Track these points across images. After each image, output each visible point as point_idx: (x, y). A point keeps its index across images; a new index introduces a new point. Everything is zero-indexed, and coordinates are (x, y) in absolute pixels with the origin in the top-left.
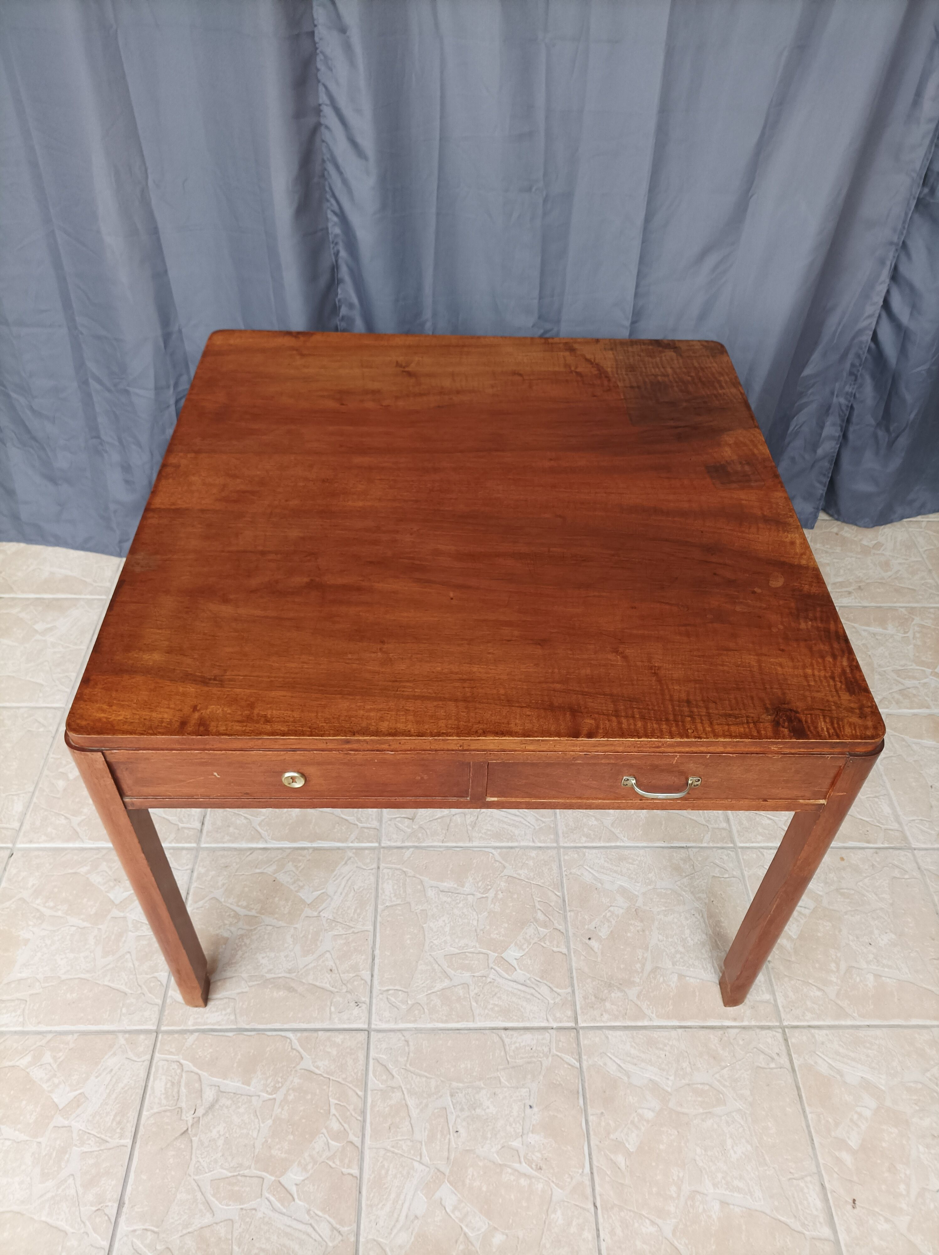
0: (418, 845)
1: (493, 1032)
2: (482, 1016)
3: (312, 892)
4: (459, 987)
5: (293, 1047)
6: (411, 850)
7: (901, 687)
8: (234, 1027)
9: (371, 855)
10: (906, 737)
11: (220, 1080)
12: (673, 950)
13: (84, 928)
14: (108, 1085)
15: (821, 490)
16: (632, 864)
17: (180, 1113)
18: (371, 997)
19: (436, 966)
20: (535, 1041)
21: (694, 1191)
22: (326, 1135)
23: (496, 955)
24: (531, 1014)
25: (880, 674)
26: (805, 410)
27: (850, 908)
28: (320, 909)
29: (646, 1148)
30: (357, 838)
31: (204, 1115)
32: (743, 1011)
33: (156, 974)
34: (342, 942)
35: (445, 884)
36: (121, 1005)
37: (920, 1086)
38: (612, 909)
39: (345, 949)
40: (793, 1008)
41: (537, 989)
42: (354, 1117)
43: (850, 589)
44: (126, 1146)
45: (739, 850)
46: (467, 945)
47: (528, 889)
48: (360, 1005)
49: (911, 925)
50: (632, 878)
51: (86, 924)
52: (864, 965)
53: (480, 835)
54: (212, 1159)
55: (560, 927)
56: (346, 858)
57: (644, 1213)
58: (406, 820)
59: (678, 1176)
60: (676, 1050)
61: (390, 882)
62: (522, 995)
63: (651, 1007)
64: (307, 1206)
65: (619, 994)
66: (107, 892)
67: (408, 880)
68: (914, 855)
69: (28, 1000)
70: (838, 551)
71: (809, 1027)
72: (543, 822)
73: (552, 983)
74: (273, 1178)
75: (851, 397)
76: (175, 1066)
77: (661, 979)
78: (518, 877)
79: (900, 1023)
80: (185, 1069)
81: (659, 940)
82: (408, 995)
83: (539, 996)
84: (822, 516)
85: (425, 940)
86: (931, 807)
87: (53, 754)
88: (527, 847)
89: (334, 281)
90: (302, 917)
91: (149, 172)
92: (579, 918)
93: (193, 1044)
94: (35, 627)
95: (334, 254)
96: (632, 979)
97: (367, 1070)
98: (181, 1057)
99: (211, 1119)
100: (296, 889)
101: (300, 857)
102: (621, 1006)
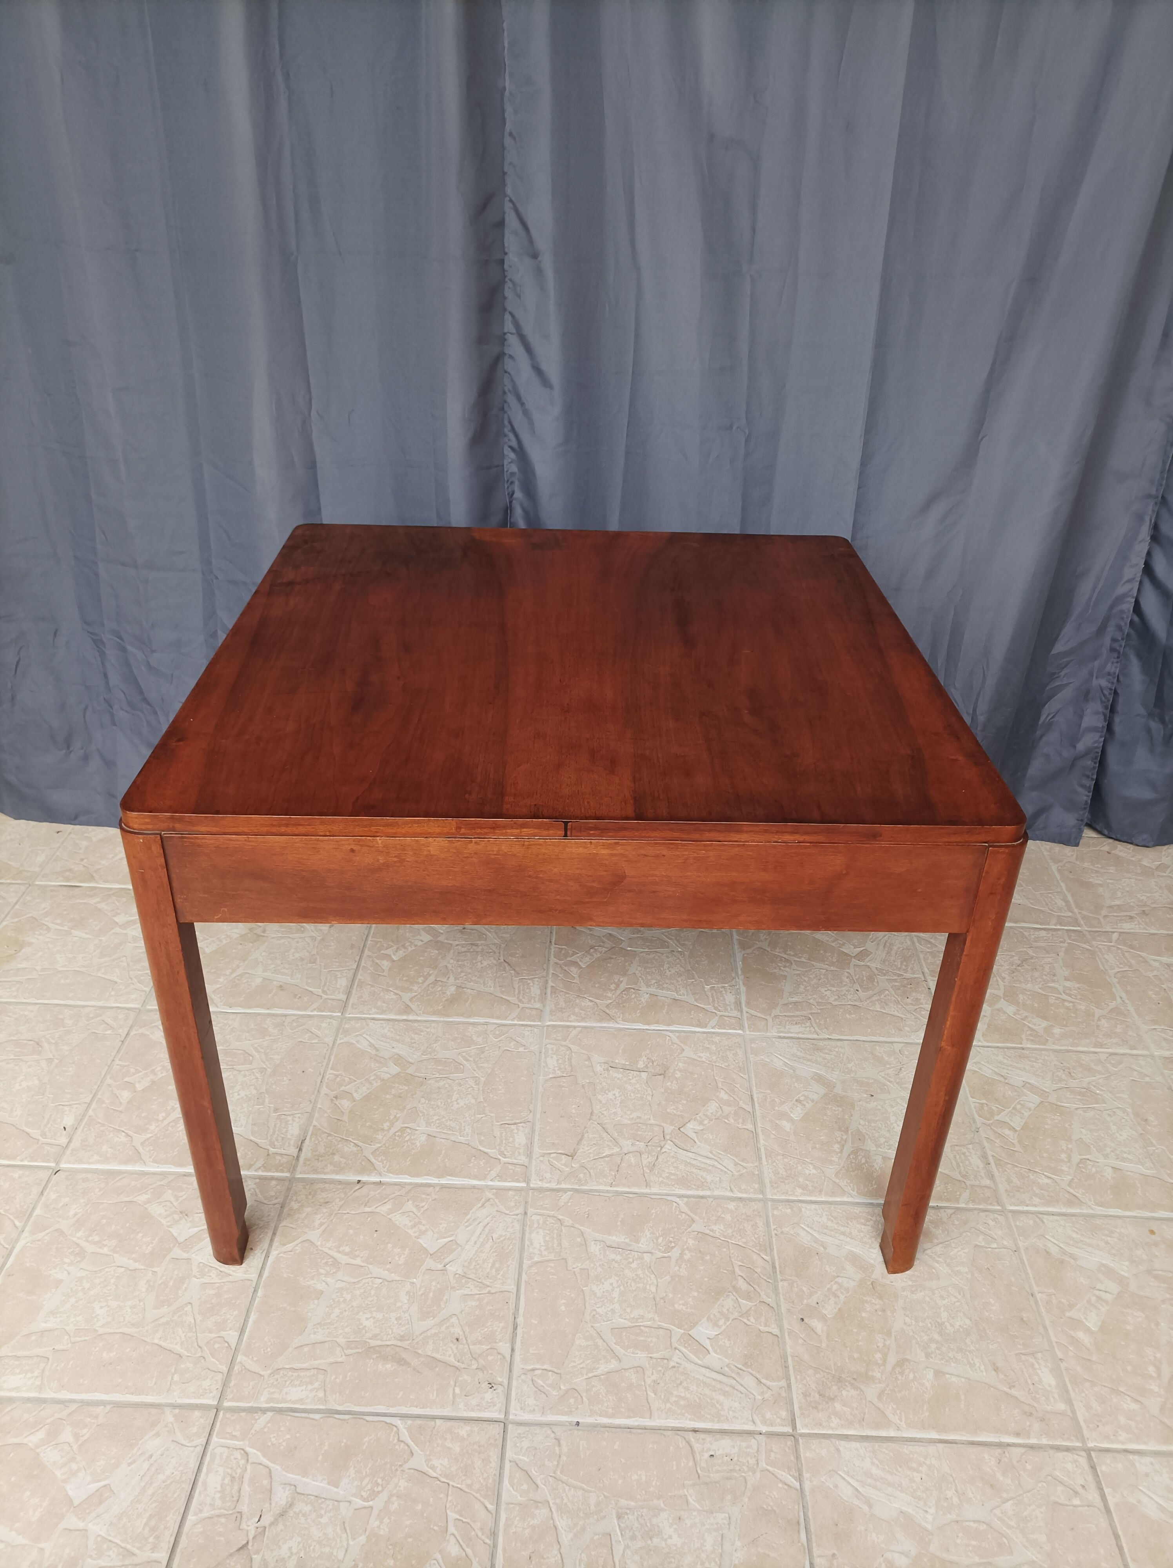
0: (578, 1188)
1: (678, 1435)
2: (662, 1411)
3: (437, 1240)
4: (630, 1370)
5: (401, 1439)
6: (569, 1193)
8: (323, 1407)
9: (516, 1197)
11: (298, 1477)
12: (925, 1338)
13: (135, 1270)
14: (143, 1476)
15: (1084, 796)
17: (239, 1519)
18: (510, 1378)
19: (600, 1342)
20: (736, 1450)
22: (441, 1561)
23: (682, 1331)
24: (730, 1412)
26: (1061, 695)
27: (1168, 1296)
28: (447, 1260)
30: (498, 1176)
31: (272, 1524)
32: (1028, 1423)
33: (223, 1333)
34: (474, 1304)
35: (614, 1238)
36: (173, 1370)
38: (839, 1280)
39: (477, 1313)
40: (1100, 1424)
41: (738, 1379)
42: (481, 1539)
43: (1132, 914)
44: (160, 1562)
45: (1010, 1214)
46: (642, 1317)
47: (725, 1250)
48: (495, 1387)
50: (866, 1243)
51: (138, 1265)
53: (661, 1179)
55: (769, 1300)
56: (483, 1200)
58: (563, 1156)
60: (936, 1471)
61: (541, 1231)
62: (718, 1386)
63: (898, 1412)
65: (853, 1392)
66: (168, 1227)
67: (564, 1231)
69: (51, 1358)
70: (1111, 871)
71: (1126, 1451)
72: (744, 1168)
73: (759, 1372)
75: (1114, 678)
76: (238, 1455)
77: (911, 1376)
78: (711, 1234)
80: (250, 1461)
81: (905, 1324)
82: (561, 1378)
83: (742, 1389)
84: (1088, 833)
85: (585, 1307)
87: (120, 1060)
88: (723, 1198)
90: (423, 1269)
91: (313, 401)
92: (795, 1290)
93: (265, 1427)
94: (116, 919)
95: (508, 494)
96: (870, 1373)
97: (501, 1475)
98: (247, 1443)
99: (282, 1530)
100: (416, 1234)
101: (424, 1196)
102: (857, 1409)
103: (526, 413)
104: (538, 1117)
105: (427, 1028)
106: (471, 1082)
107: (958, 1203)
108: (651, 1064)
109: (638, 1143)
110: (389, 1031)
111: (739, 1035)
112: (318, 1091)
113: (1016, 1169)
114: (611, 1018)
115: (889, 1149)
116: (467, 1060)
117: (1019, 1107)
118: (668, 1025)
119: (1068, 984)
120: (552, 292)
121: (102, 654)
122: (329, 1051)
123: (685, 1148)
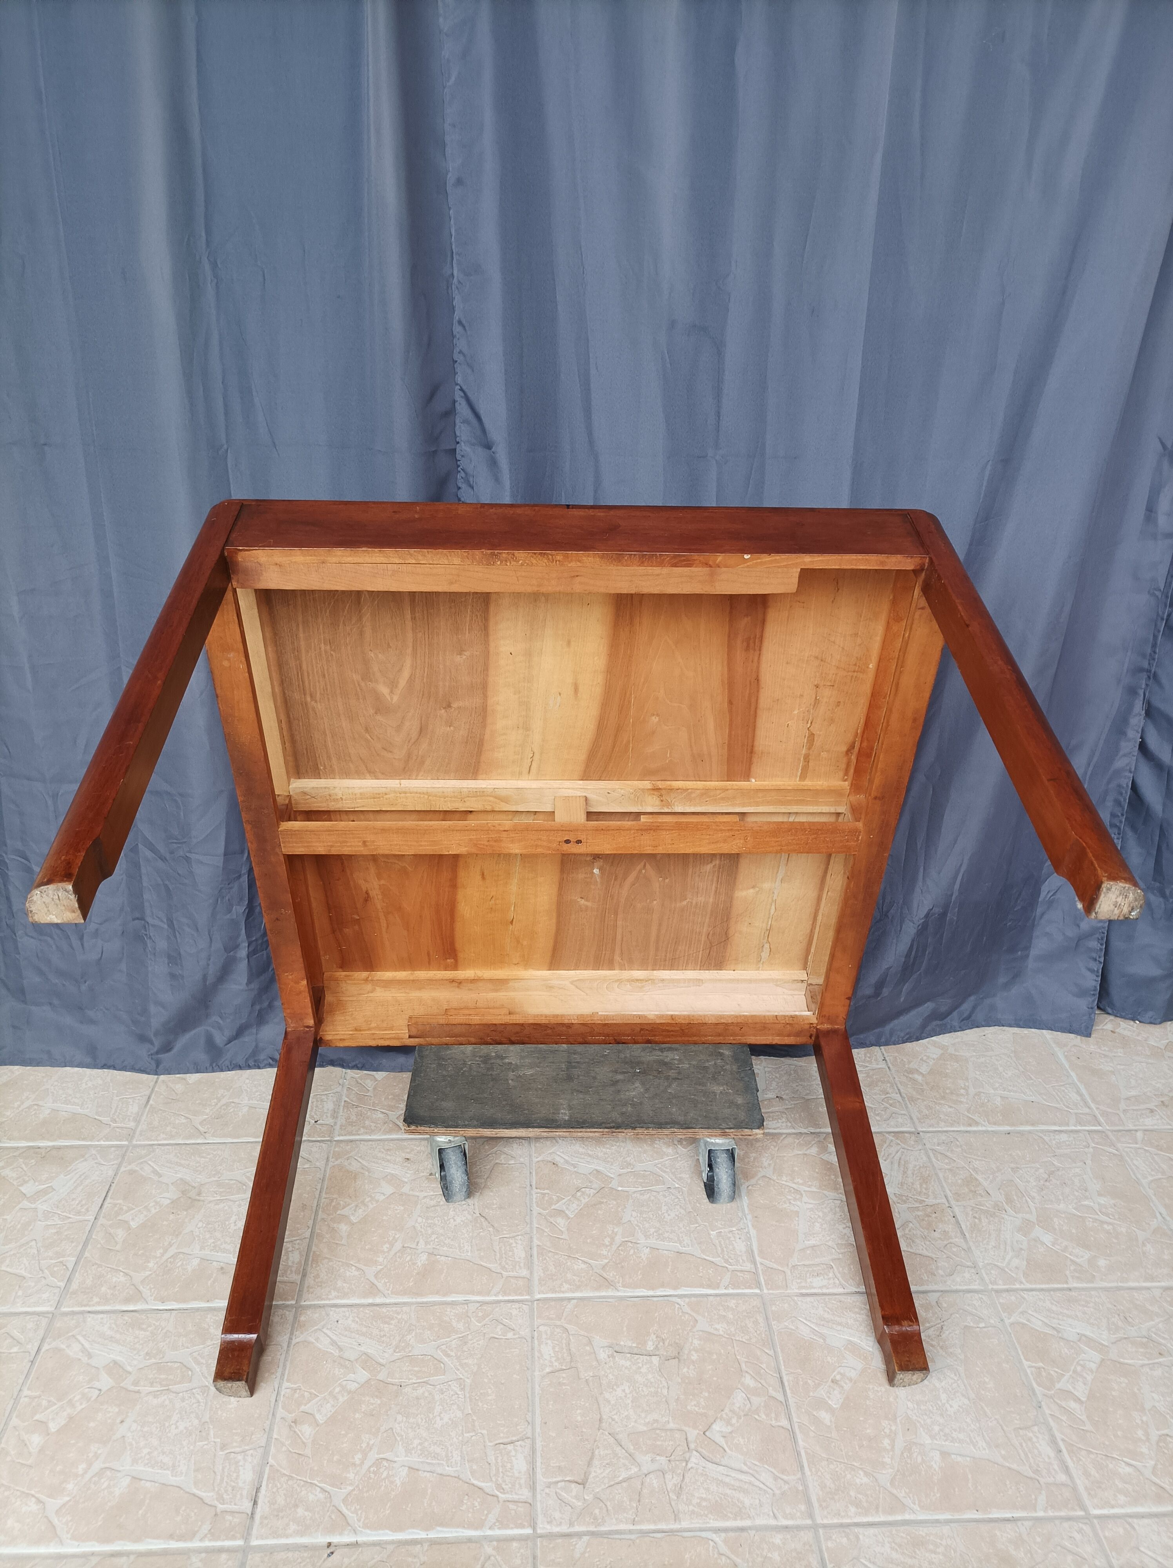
0: (595, 1529)
6: (585, 1539)
9: (522, 1551)
15: (1093, 981)
16: (935, 1553)
30: (498, 1521)
43: (1151, 1106)
45: (1095, 1521)
53: (691, 1507)
56: (482, 1558)
58: (573, 1485)
70: (1121, 1054)
72: (786, 1482)
87: (29, 1389)
88: (767, 1528)
94: (23, 1189)
101: (410, 1559)
104: (538, 1430)
105: (398, 1313)
106: (455, 1387)
107: (1036, 1511)
108: (661, 1344)
109: (658, 1458)
110: (353, 1321)
111: (756, 1295)
113: (1092, 1456)
114: (610, 1284)
115: (946, 1440)
116: (448, 1356)
117: (1079, 1369)
118: (675, 1288)
119: (1102, 1200)
122: (283, 1356)
123: (714, 1459)
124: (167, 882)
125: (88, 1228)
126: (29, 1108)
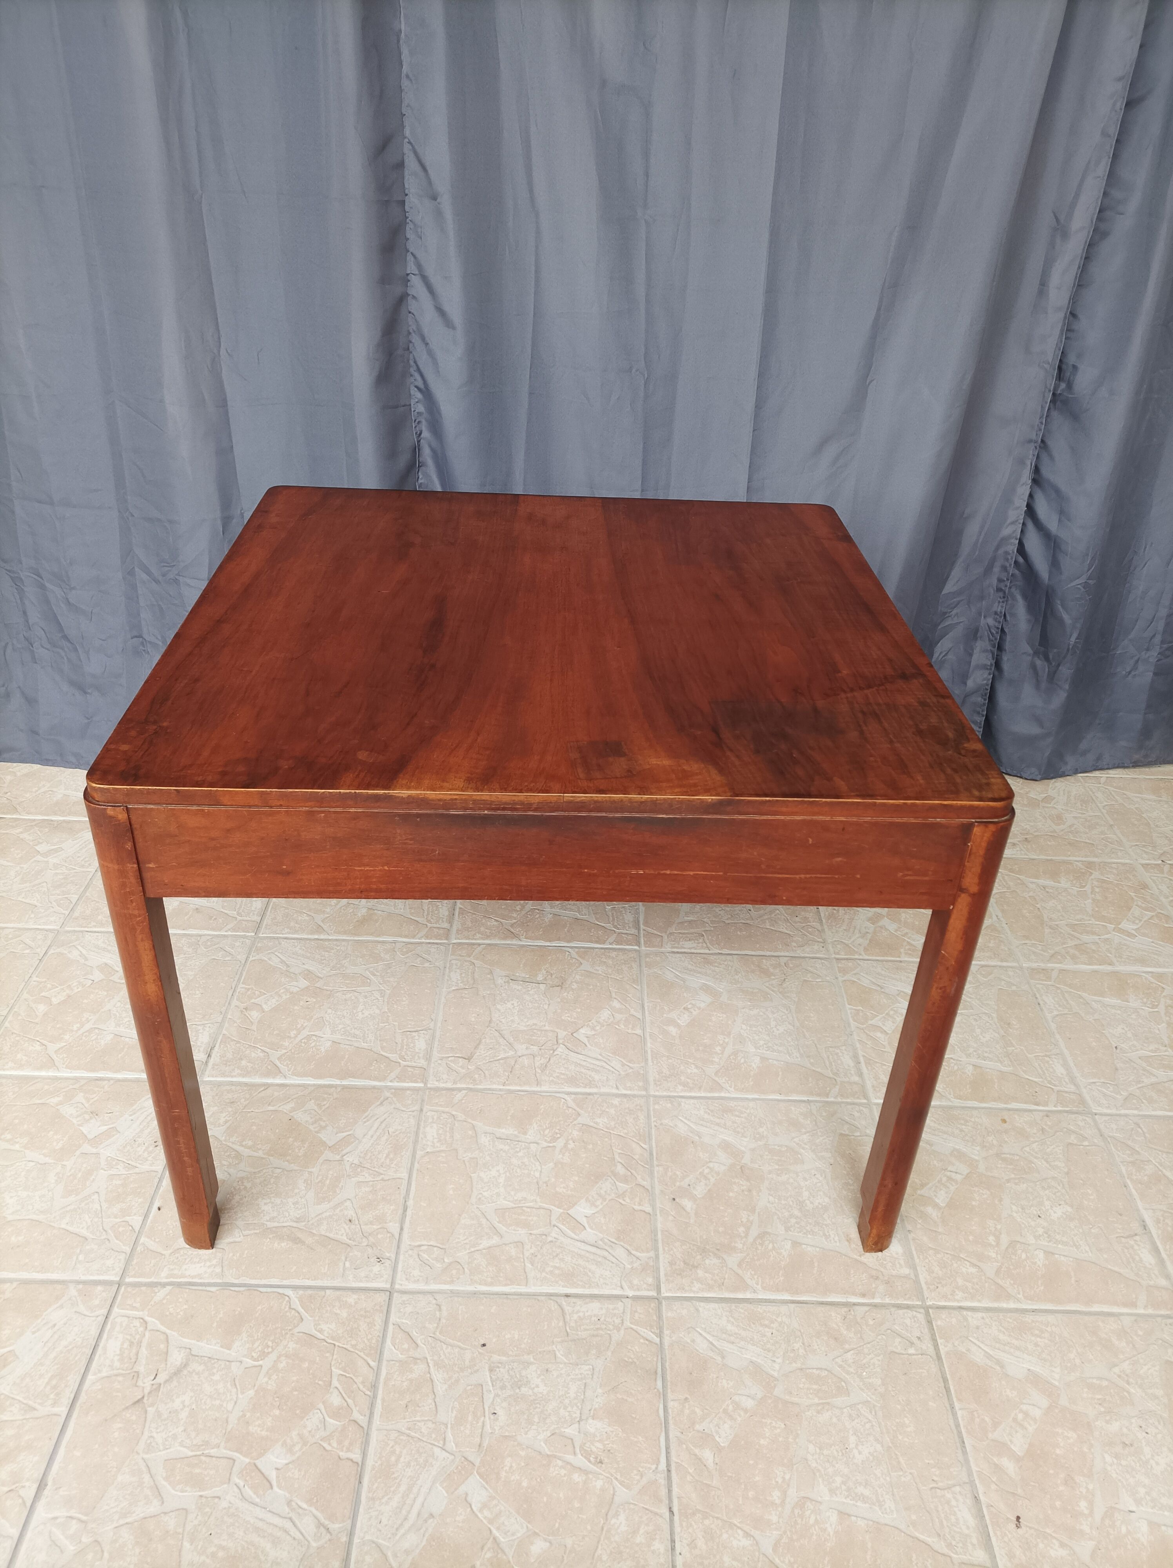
0: (473, 1087)
1: (551, 1299)
2: (537, 1280)
3: (337, 1133)
4: (510, 1245)
5: (292, 1307)
6: (464, 1092)
7: (1077, 942)
8: (220, 1281)
9: (413, 1096)
10: (1084, 995)
11: (193, 1342)
12: (787, 1214)
13: (45, 1164)
14: (47, 1342)
16: (739, 1117)
17: (135, 1378)
18: (397, 1253)
19: (484, 1221)
20: (604, 1311)
21: (804, 1498)
22: (323, 1411)
23: (562, 1211)
24: (601, 1279)
25: (1050, 927)
26: (951, 634)
27: (1013, 1176)
28: (344, 1152)
29: (743, 1442)
30: (397, 1077)
31: (166, 1382)
32: (874, 1286)
33: (127, 1218)
34: (367, 1189)
35: (503, 1130)
36: (78, 1251)
37: (1105, 1383)
38: (711, 1165)
39: (370, 1197)
40: (939, 1285)
41: (610, 1251)
42: (361, 1391)
44: (60, 1415)
46: (525, 1199)
47: (606, 1139)
48: (383, 1261)
49: (1092, 1197)
50: (738, 1132)
51: (48, 1160)
52: (1032, 1241)
53: (551, 1078)
54: (171, 1434)
55: (644, 1183)
56: (382, 1099)
57: (736, 1521)
58: (461, 1059)
59: (784, 1478)
60: (786, 1327)
61: (435, 1125)
62: (592, 1257)
63: (756, 1277)
64: (287, 1495)
65: (716, 1261)
66: (79, 1125)
67: (456, 1125)
68: (1095, 1121)
71: (961, 1308)
72: (631, 1068)
73: (630, 1245)
74: (247, 1460)
75: (1001, 617)
76: (137, 1323)
77: (771, 1246)
78: (595, 1126)
79: (1078, 1309)
80: (149, 1328)
81: (769, 1202)
82: (445, 1252)
83: (614, 1260)
85: (472, 1191)
86: (1117, 1069)
87: (37, 976)
88: (608, 1094)
89: (414, 465)
90: (321, 1160)
91: (222, 340)
92: (670, 1174)
93: (164, 1299)
94: (37, 848)
95: (416, 433)
96: (733, 1244)
97: (384, 1336)
98: (147, 1313)
99: (176, 1387)
100: (316, 1130)
101: (326, 1096)
102: (717, 1275)
103: (430, 353)
104: (439, 1024)
105: (338, 946)
106: (377, 995)
107: (828, 1097)
108: (550, 977)
109: (532, 1047)
110: (300, 949)
111: (635, 950)
112: (229, 1003)
113: (884, 1067)
114: (515, 936)
115: (768, 1051)
116: (374, 975)
117: (892, 1013)
118: (569, 942)
120: (451, 234)
121: (21, 591)
122: (241, 968)
123: (576, 1050)
124: (161, 603)
125: (90, 877)
126: (44, 793)
